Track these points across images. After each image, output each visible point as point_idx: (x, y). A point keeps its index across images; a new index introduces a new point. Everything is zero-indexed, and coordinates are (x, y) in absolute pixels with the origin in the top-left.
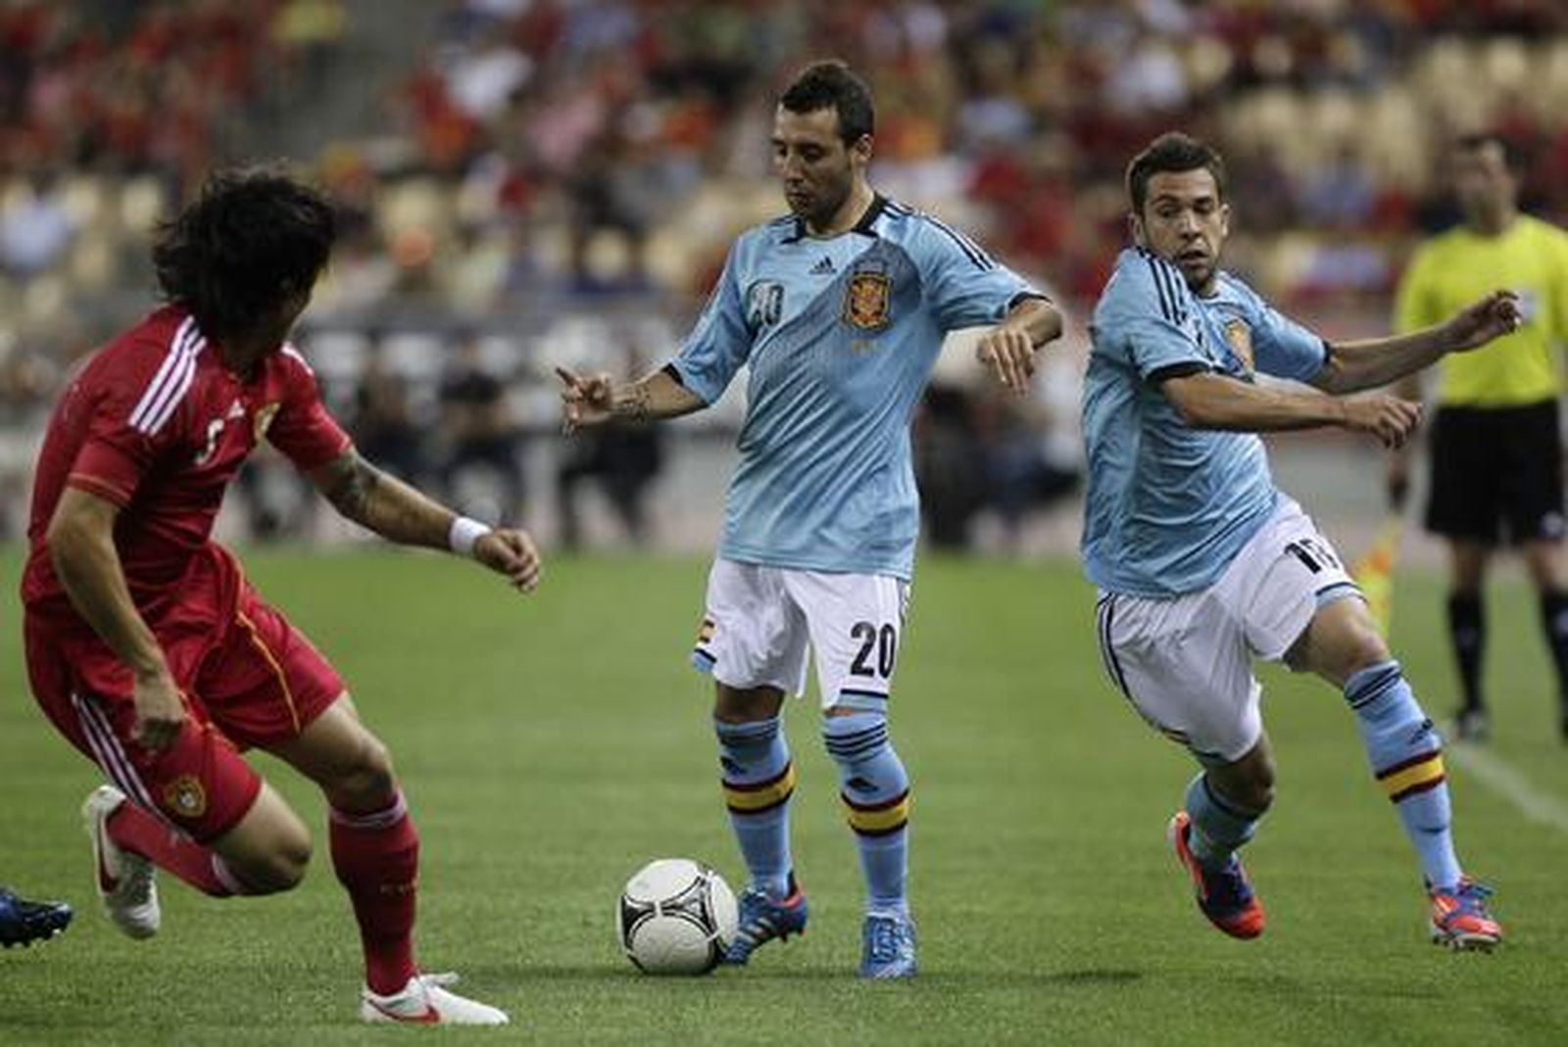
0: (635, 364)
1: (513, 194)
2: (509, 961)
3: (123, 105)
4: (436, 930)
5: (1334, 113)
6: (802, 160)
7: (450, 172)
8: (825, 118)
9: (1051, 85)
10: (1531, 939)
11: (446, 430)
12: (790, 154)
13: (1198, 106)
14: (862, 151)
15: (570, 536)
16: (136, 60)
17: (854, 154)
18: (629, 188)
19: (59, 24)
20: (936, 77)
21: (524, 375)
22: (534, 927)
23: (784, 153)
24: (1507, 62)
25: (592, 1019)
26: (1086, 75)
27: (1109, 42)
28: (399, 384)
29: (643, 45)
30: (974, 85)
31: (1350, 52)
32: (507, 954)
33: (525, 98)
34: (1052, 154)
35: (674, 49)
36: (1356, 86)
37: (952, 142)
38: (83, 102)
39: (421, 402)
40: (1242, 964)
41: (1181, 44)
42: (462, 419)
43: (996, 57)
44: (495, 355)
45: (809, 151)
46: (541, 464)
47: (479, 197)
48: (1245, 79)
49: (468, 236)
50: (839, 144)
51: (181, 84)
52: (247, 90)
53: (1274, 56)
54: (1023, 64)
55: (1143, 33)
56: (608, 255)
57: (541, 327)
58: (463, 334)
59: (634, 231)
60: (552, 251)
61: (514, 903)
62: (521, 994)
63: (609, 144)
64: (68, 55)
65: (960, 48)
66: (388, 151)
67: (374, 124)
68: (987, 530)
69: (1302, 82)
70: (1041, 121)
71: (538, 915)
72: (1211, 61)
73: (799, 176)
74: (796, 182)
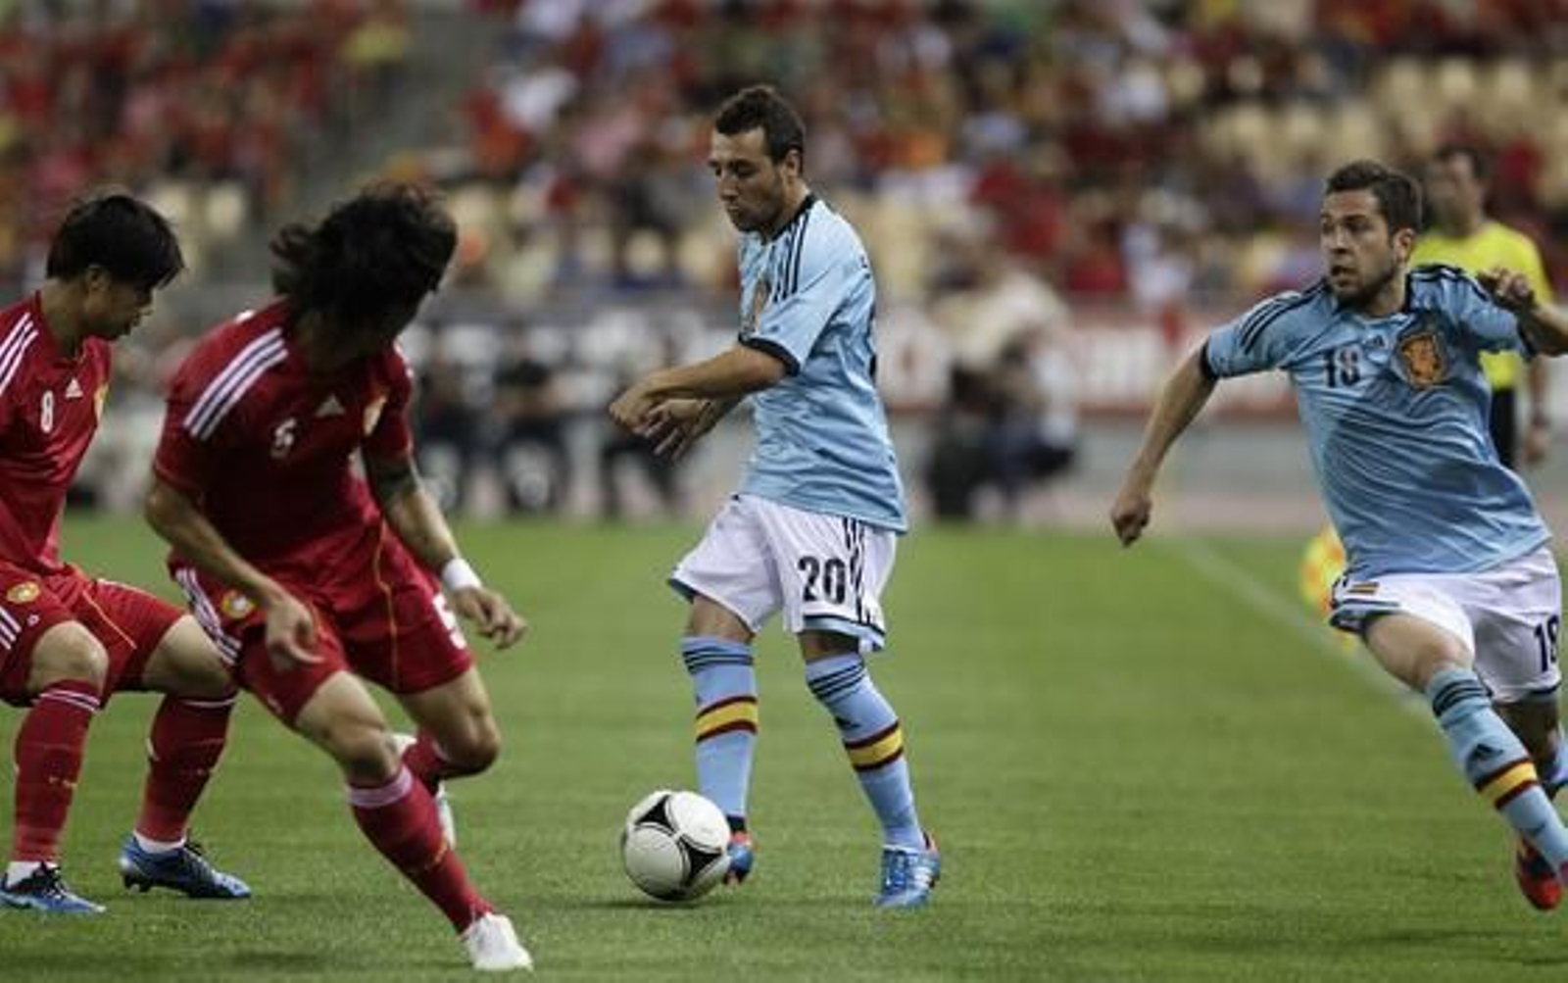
0: (671, 352)
1: (560, 198)
2: (556, 891)
3: (208, 117)
4: (491, 863)
5: (1302, 125)
6: (734, 178)
7: (504, 178)
8: (754, 137)
9: (1045, 100)
10: (1479, 872)
11: (498, 411)
12: (724, 173)
13: (1179, 119)
14: (791, 165)
15: (612, 507)
16: (221, 77)
17: (783, 169)
18: (666, 194)
19: (151, 47)
20: (942, 93)
21: (571, 362)
22: (580, 860)
23: (719, 173)
24: (1457, 79)
25: (630, 942)
26: (1077, 92)
27: (1097, 62)
28: (459, 370)
29: (678, 64)
30: (976, 101)
31: (1316, 72)
32: (555, 884)
33: (572, 112)
34: (1047, 163)
35: (706, 68)
36: (1322, 102)
37: (956, 152)
38: (171, 115)
39: (477, 388)
40: (1216, 893)
41: (1163, 64)
42: (514, 403)
43: (995, 75)
44: (544, 344)
45: (740, 168)
46: (585, 442)
47: (529, 201)
48: (1221, 96)
49: (520, 236)
50: (767, 161)
51: (263, 101)
52: (320, 105)
53: (1247, 74)
54: (1020, 81)
55: (1127, 53)
56: (646, 253)
57: (585, 318)
58: (515, 325)
59: (669, 232)
60: (595, 250)
61: (561, 838)
62: (566, 920)
63: (647, 154)
64: (159, 74)
65: (963, 67)
66: (447, 160)
67: (434, 137)
68: (988, 503)
69: (1272, 98)
70: (1036, 133)
71: (583, 849)
72: (1189, 80)
73: (732, 192)
74: (731, 198)
